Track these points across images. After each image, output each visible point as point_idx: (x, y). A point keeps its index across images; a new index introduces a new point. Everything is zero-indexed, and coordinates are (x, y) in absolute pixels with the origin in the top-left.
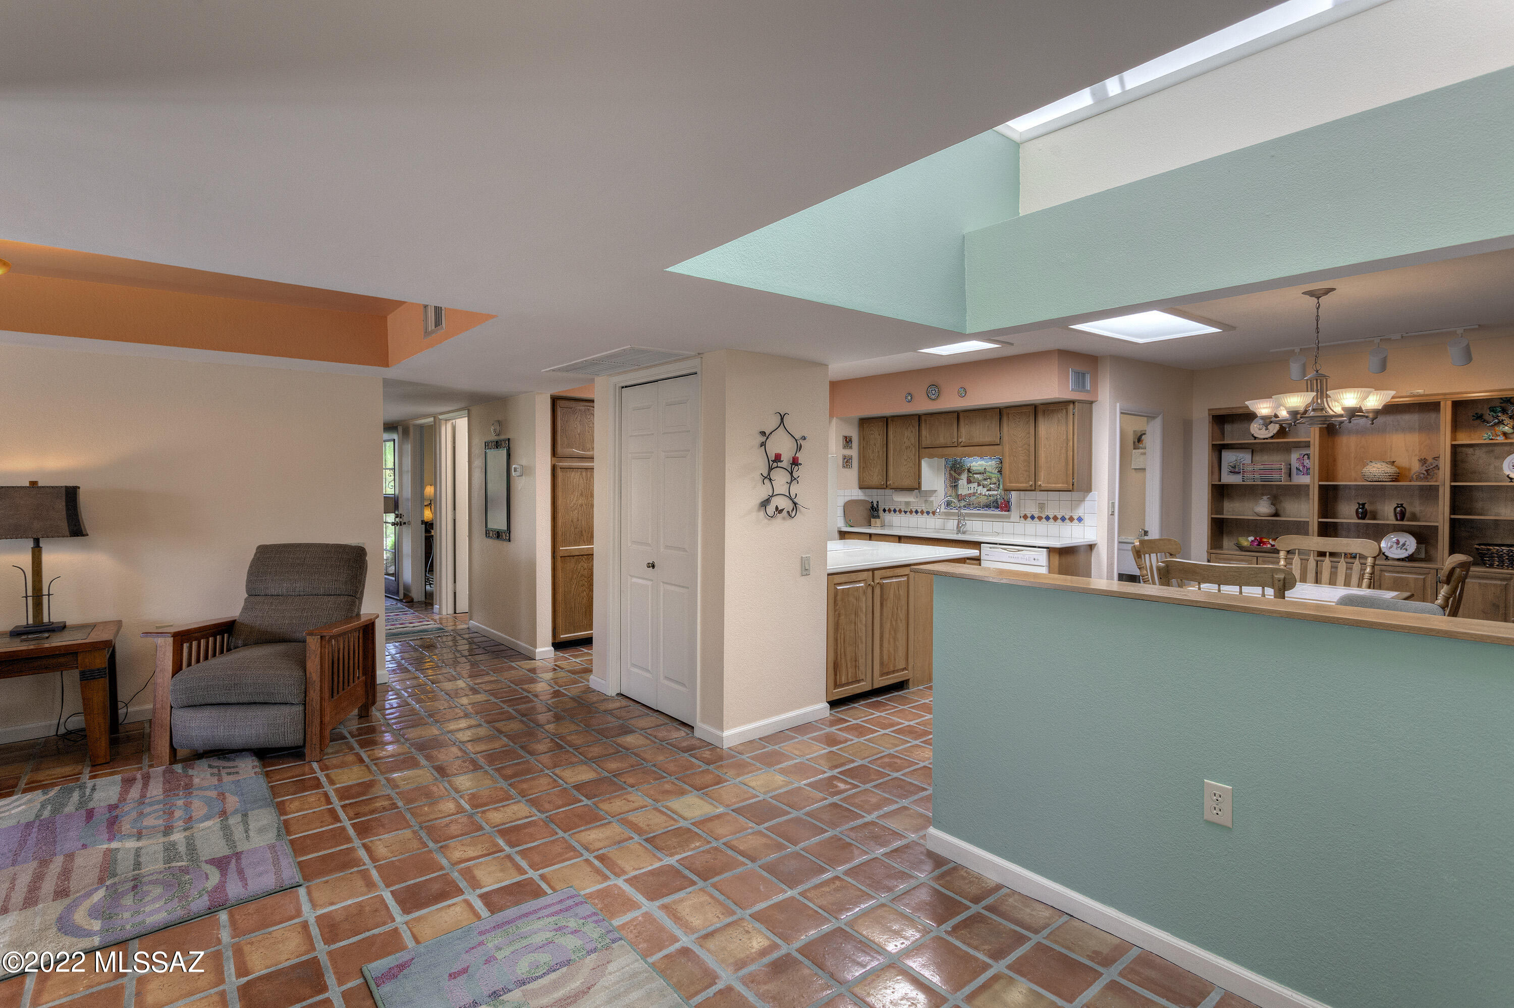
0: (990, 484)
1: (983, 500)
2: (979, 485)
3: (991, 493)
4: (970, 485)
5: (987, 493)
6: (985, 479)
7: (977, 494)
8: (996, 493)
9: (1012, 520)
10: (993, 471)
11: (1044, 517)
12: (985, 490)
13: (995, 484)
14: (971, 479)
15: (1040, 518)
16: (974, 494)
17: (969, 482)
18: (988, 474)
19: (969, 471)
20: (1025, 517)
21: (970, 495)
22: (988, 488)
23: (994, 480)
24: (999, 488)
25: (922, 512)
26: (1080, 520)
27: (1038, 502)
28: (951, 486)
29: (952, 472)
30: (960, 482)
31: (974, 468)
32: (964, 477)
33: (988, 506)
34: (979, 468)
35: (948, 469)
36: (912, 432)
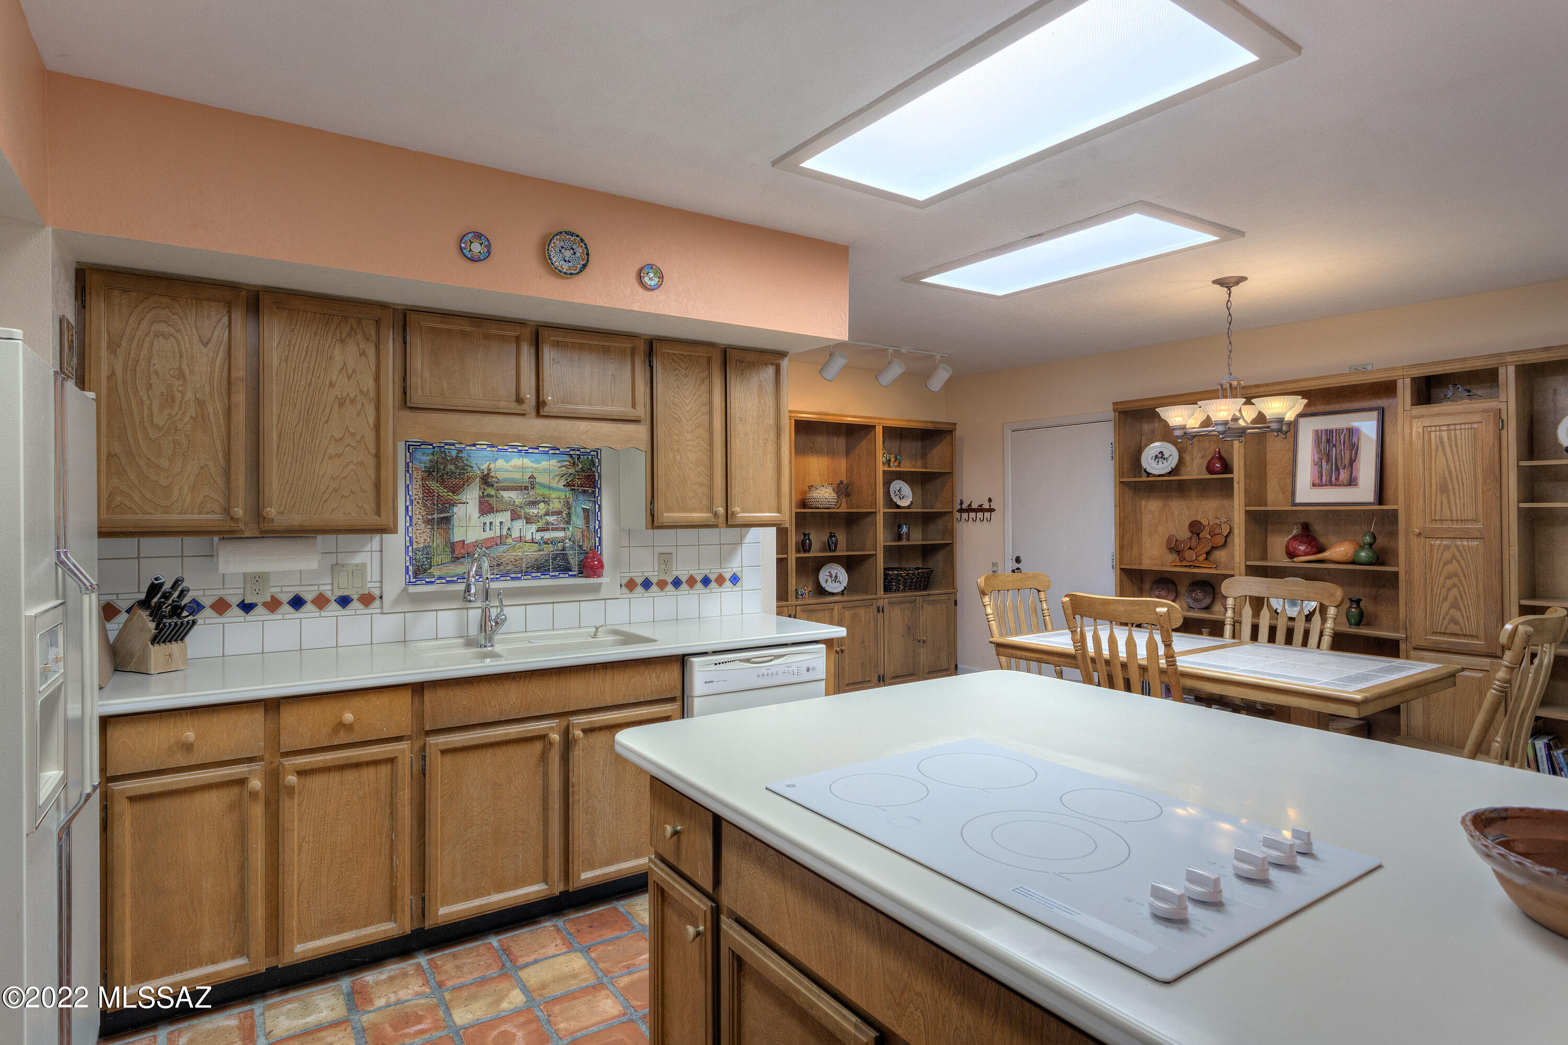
0: (547, 514)
1: (530, 553)
2: (515, 517)
3: (547, 535)
4: (488, 519)
5: (538, 536)
6: (534, 503)
7: (509, 541)
8: (560, 534)
9: (602, 595)
10: (554, 484)
11: (670, 580)
12: (533, 528)
13: (559, 513)
14: (493, 501)
15: (662, 584)
16: (501, 540)
17: (486, 508)
18: (540, 491)
19: (486, 480)
20: (631, 585)
21: (490, 544)
22: (541, 524)
23: (556, 505)
24: (568, 523)
25: (321, 602)
26: (735, 579)
27: (658, 550)
28: (428, 522)
29: (434, 485)
30: (458, 511)
31: (500, 475)
32: (472, 496)
33: (540, 568)
34: (518, 476)
35: (418, 475)
36: (363, 354)
